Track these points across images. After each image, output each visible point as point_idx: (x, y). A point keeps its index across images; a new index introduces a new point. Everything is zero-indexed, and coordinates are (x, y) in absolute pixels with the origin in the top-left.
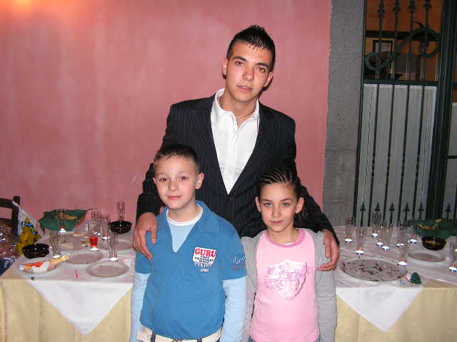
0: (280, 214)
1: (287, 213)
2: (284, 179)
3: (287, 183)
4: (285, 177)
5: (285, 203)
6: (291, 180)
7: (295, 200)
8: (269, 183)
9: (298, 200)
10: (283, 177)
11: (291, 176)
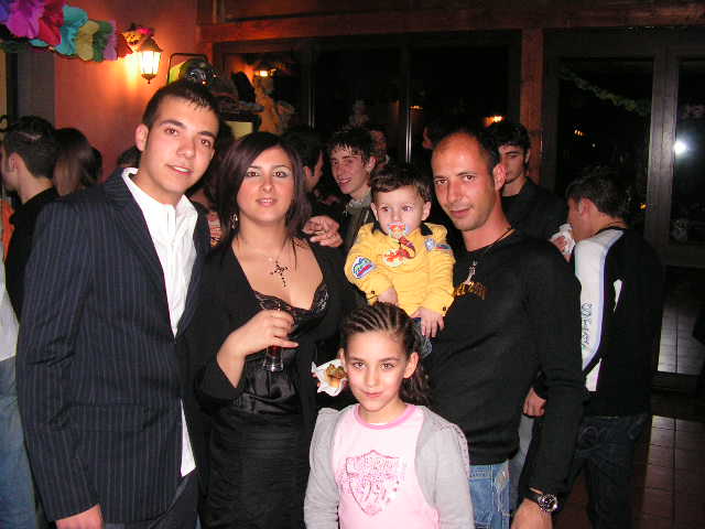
0: (378, 382)
1: (390, 379)
2: (386, 325)
3: (391, 331)
4: (388, 320)
5: (386, 364)
6: (398, 326)
7: (403, 359)
8: (361, 330)
9: (408, 358)
10: (384, 321)
11: (397, 319)
